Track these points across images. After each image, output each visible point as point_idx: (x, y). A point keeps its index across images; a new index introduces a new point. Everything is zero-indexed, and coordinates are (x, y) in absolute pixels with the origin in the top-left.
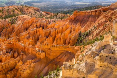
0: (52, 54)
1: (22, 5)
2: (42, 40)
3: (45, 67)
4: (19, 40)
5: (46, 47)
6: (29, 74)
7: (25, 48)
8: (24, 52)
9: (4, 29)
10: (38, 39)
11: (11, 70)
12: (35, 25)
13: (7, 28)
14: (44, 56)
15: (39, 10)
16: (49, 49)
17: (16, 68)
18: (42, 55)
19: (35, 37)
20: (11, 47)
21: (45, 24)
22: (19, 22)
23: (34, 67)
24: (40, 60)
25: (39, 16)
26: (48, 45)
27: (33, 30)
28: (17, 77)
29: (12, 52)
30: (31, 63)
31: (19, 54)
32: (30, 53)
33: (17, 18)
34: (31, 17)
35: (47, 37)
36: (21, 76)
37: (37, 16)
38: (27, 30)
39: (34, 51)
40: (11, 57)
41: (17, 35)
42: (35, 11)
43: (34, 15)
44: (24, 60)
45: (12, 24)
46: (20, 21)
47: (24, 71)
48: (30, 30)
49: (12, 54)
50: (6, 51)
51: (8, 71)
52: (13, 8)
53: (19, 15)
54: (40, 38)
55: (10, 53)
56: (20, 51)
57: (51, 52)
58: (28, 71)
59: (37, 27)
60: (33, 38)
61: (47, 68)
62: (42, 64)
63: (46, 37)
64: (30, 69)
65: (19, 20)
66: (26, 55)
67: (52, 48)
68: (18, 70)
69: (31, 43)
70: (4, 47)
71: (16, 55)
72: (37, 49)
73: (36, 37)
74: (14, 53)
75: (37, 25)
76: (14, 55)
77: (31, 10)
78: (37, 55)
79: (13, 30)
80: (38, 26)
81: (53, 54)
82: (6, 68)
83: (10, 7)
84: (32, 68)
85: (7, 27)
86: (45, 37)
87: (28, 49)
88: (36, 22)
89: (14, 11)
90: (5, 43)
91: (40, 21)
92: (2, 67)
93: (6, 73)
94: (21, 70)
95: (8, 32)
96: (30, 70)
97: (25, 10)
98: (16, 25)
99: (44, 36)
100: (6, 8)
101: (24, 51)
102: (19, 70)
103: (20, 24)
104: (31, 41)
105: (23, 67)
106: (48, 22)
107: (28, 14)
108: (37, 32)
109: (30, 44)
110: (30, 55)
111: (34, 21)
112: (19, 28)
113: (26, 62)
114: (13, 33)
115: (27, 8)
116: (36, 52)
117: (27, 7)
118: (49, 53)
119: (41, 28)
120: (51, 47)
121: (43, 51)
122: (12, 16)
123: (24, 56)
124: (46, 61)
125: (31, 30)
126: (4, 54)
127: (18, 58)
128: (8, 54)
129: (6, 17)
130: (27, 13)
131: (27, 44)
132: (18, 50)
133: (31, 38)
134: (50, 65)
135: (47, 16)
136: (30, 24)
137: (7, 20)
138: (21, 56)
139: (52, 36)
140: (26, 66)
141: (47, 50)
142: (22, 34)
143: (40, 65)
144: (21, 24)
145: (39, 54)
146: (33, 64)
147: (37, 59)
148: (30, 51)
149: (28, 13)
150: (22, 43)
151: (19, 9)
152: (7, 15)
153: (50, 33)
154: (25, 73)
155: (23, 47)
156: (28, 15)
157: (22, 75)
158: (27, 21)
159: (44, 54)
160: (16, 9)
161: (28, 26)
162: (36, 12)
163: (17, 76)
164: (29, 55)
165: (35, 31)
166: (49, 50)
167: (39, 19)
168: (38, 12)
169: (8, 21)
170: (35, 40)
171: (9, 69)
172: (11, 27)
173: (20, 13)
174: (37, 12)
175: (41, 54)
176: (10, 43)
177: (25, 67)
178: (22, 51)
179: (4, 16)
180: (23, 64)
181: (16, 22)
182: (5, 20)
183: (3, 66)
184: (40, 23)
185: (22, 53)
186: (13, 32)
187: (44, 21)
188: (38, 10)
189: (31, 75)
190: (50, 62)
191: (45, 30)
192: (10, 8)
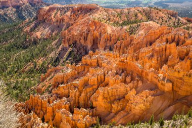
0: (184, 88)
1: (149, 7)
2: (173, 63)
3: (169, 106)
4: (137, 59)
5: (176, 74)
6: (143, 110)
7: (142, 71)
8: (141, 77)
9: (118, 40)
10: (166, 61)
11: (119, 99)
12: (164, 39)
13: (123, 39)
14: (171, 89)
15: (176, 14)
16: (181, 79)
17: (126, 98)
18: (168, 87)
19: (161, 57)
20: (123, 67)
21: (182, 37)
22: (142, 32)
23: (152, 102)
24: (162, 94)
25: (174, 24)
26: (179, 72)
27: (160, 46)
28: (126, 111)
29: (123, 74)
30: (148, 95)
31: (132, 79)
32: (150, 80)
33: (140, 25)
34: (161, 25)
35: (182, 59)
36: (130, 110)
37: (172, 24)
38: (151, 44)
39: (155, 77)
40: (122, 82)
41: (135, 51)
42: (170, 16)
43: (166, 22)
44: (138, 89)
45: (131, 34)
46: (143, 30)
47: (136, 105)
48: (155, 45)
49: (124, 77)
50: (115, 71)
51: (115, 100)
52: (136, 11)
53: (143, 21)
54: (169, 59)
55: (120, 75)
56: (135, 75)
57: (183, 84)
58: (142, 106)
59: (167, 42)
60: (158, 58)
61: (172, 108)
62: (165, 101)
63: (180, 58)
64: (146, 103)
65: (141, 29)
66: (143, 83)
67: (186, 79)
68: (128, 101)
69: (153, 65)
70: (114, 65)
71: (128, 79)
72: (161, 75)
73: (164, 57)
74: (126, 77)
75: (168, 38)
76: (125, 79)
77: (163, 15)
78: (159, 85)
79: (130, 43)
80: (170, 40)
81: (186, 88)
82: (112, 96)
83: (133, 9)
84: (148, 104)
85: (123, 37)
86: (178, 60)
87: (147, 74)
88: (166, 33)
89: (136, 15)
90: (116, 61)
91: (173, 33)
92: (108, 92)
93: (112, 102)
94: (132, 102)
95: (123, 45)
96: (145, 106)
97: (154, 14)
98: (135, 36)
99: (176, 57)
100: (126, 11)
101: (140, 75)
102: (130, 102)
103: (142, 35)
104: (154, 62)
105: (135, 99)
106: (187, 36)
107: (157, 21)
108: (166, 50)
109: (151, 66)
110: (149, 82)
111: (165, 32)
112: (139, 40)
113: (141, 93)
114: (130, 48)
115: (157, 11)
116: (158, 80)
117: (157, 9)
118: (179, 85)
119: (174, 44)
120: (184, 76)
121: (170, 81)
122: (133, 23)
123: (140, 84)
124: (172, 97)
125: (157, 45)
126: (113, 75)
127: (131, 84)
128: (118, 76)
129: (125, 24)
130: (156, 19)
131: (147, 65)
132: (132, 73)
133: (155, 57)
134: (178, 105)
135: (188, 25)
136: (157, 37)
137: (125, 27)
138: (135, 82)
139: (190, 59)
140: (141, 98)
141: (176, 79)
142: (143, 50)
143: (161, 102)
144: (144, 36)
145: (162, 84)
146: (150, 98)
147: (159, 91)
148: (149, 77)
149: (158, 18)
150: (140, 63)
151: (144, 12)
152: (126, 20)
153: (187, 54)
154: (137, 107)
155: (140, 70)
156: (157, 23)
157: (133, 110)
158: (153, 32)
159: (171, 85)
160: (140, 12)
161: (153, 38)
162: (170, 18)
163: (126, 109)
164: (147, 82)
165: (164, 47)
166: (180, 81)
167: (173, 29)
168: (174, 19)
169: (126, 30)
170: (161, 61)
171: (117, 97)
172: (129, 39)
173: (144, 18)
174: (172, 18)
175: (166, 84)
176: (122, 61)
177: (138, 99)
178: (138, 75)
179: (121, 22)
180: (136, 94)
181: (137, 32)
182: (122, 28)
183: (110, 91)
184: (173, 36)
185: (137, 78)
186: (131, 46)
187: (181, 33)
188: (174, 15)
189: (145, 113)
190: (180, 100)
191: (179, 48)
192: (131, 10)
